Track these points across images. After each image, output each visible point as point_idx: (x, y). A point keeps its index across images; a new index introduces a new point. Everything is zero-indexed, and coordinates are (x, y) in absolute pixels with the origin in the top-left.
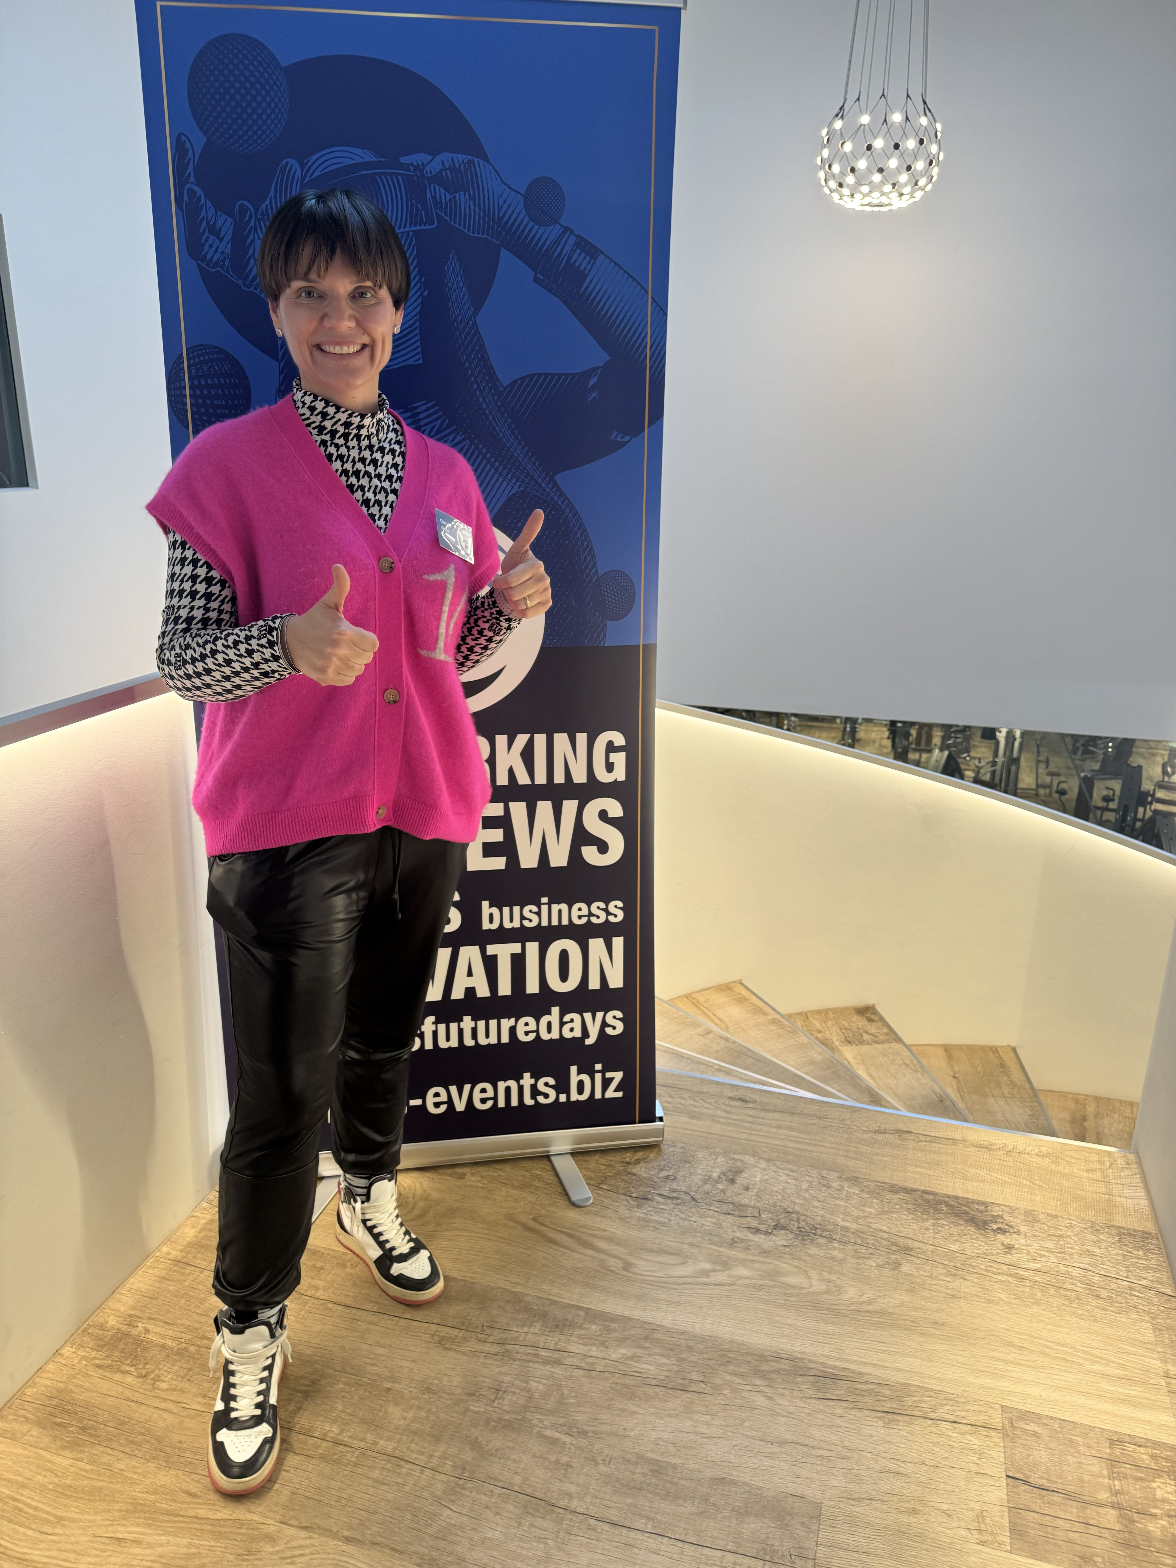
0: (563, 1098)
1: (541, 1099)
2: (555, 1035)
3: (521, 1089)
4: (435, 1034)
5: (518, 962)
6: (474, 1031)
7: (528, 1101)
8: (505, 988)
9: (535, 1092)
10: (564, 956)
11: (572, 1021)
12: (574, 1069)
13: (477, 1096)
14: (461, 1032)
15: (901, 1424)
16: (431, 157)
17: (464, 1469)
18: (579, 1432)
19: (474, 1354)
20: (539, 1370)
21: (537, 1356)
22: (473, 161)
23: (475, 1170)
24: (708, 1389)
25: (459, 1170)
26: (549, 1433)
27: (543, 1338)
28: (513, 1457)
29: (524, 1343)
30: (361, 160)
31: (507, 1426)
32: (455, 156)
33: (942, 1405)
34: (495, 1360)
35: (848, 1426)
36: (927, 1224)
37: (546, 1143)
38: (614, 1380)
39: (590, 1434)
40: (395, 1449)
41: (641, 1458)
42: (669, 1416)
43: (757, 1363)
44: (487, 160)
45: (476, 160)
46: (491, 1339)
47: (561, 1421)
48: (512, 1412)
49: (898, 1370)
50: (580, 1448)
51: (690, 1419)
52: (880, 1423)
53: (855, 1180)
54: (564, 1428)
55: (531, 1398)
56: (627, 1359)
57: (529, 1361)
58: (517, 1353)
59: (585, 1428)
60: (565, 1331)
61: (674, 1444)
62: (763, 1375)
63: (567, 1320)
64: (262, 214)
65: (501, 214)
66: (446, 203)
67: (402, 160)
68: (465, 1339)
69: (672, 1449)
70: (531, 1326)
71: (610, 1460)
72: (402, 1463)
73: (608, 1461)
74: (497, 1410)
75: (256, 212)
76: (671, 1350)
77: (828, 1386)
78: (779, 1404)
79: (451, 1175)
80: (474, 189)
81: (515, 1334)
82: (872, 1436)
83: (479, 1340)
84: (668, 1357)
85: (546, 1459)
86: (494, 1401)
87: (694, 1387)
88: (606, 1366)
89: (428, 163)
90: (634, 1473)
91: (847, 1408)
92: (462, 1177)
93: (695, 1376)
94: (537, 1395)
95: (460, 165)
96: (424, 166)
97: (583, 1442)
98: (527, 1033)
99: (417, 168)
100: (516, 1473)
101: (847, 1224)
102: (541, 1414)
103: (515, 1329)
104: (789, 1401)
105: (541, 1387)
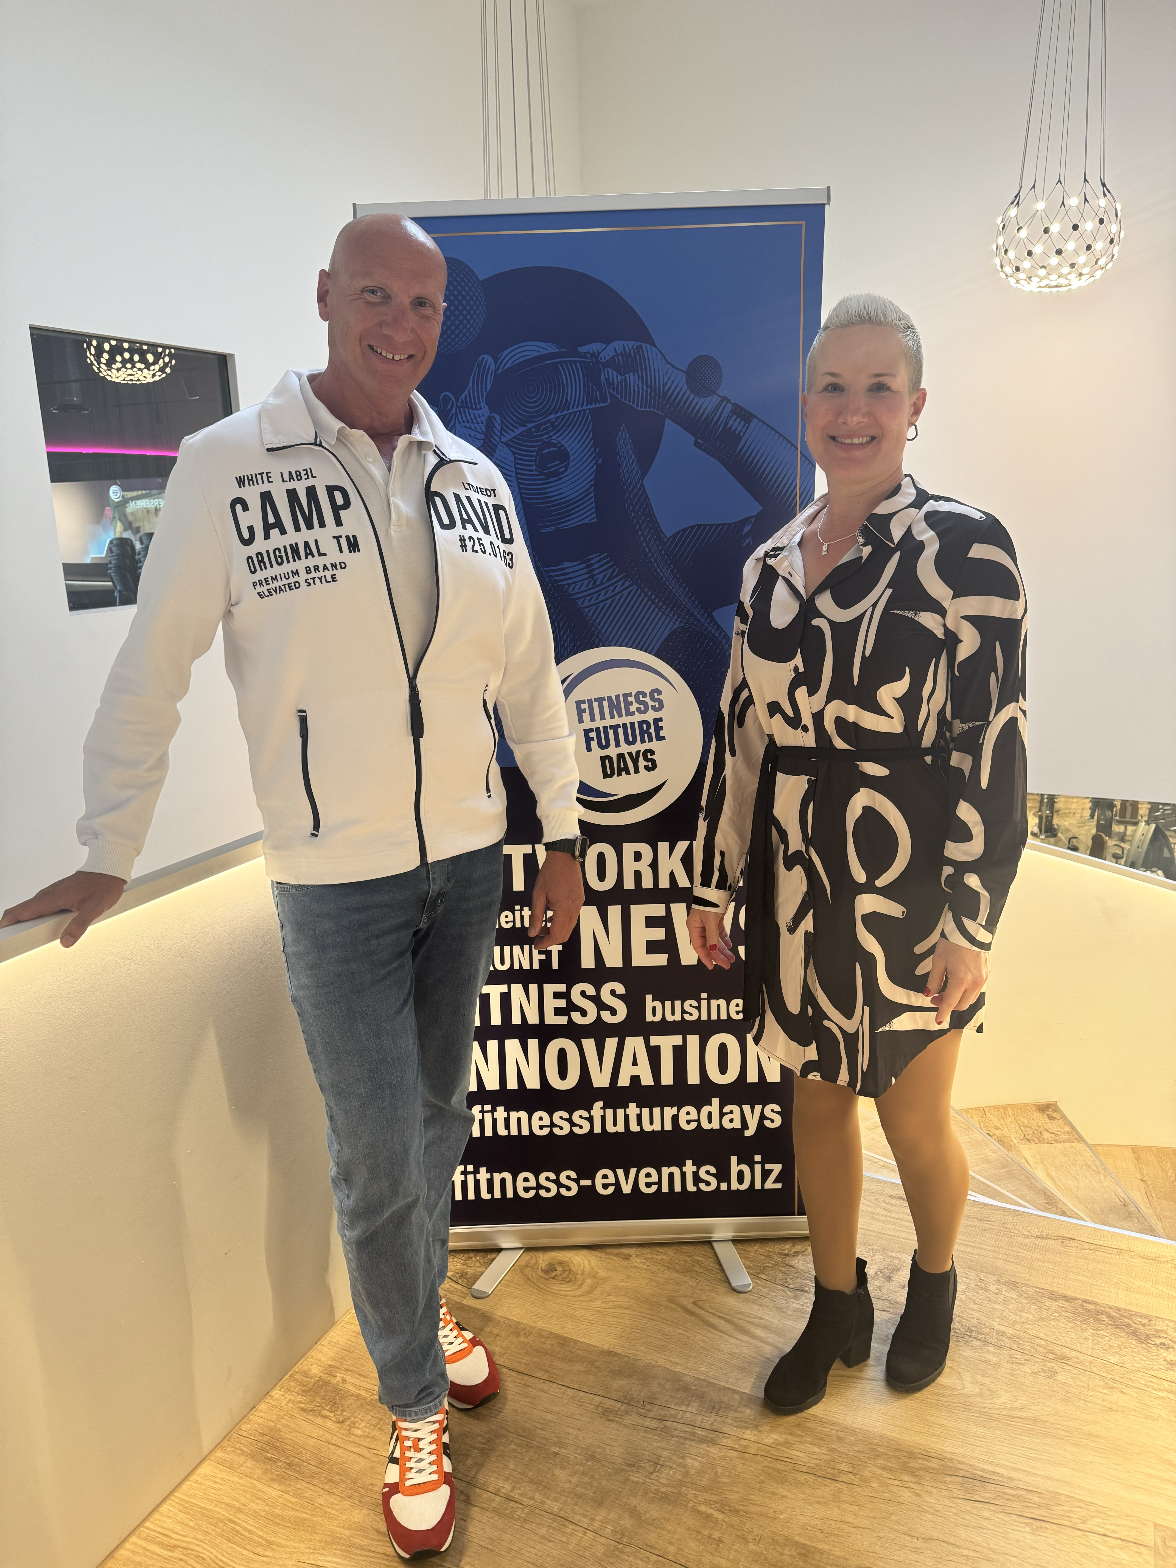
0: (724, 1186)
1: (702, 1186)
2: (715, 1125)
3: (683, 1175)
4: (603, 1118)
5: (680, 1053)
6: (639, 1117)
7: (691, 1188)
8: (668, 1078)
9: (697, 1179)
10: (723, 1049)
11: (731, 1112)
12: (734, 1159)
13: (642, 1180)
14: (627, 1117)
15: (1049, 1532)
16: (605, 346)
17: (623, 1534)
18: (731, 1510)
19: (634, 1427)
20: (695, 1448)
21: (694, 1434)
22: (641, 346)
23: (639, 1251)
24: (856, 1481)
25: (625, 1251)
26: (703, 1508)
27: (700, 1418)
28: (668, 1527)
29: (682, 1421)
30: (546, 352)
31: (665, 1498)
32: (625, 343)
33: (1092, 1517)
34: (655, 1435)
35: (995, 1529)
36: (1086, 1334)
37: (709, 1229)
38: (765, 1463)
39: (742, 1513)
40: (561, 1510)
41: (789, 1541)
42: (818, 1503)
43: (906, 1460)
44: (653, 344)
45: (644, 345)
46: (651, 1415)
47: (715, 1498)
48: (668, 1486)
49: (1049, 1478)
50: (731, 1526)
51: (839, 1508)
52: (1028, 1529)
53: (1013, 1285)
54: (718, 1505)
55: (687, 1473)
56: (779, 1444)
57: (686, 1439)
58: (675, 1429)
59: (737, 1507)
60: (721, 1413)
61: (822, 1531)
62: (912, 1472)
63: (723, 1402)
64: (462, 400)
65: (666, 389)
66: (618, 383)
67: (580, 349)
68: (626, 1412)
69: (820, 1536)
70: (688, 1405)
71: (760, 1540)
72: (568, 1524)
73: (758, 1540)
74: (655, 1482)
75: (457, 402)
76: (822, 1439)
77: (976, 1488)
78: (926, 1502)
79: (617, 1255)
80: (642, 369)
81: (674, 1412)
82: (1018, 1541)
83: (640, 1414)
84: (819, 1446)
85: (699, 1532)
86: (652, 1473)
87: (843, 1478)
88: (759, 1449)
89: (603, 350)
90: (782, 1554)
91: (995, 1511)
92: (627, 1257)
93: (844, 1467)
94: (692, 1472)
95: (630, 351)
96: (599, 353)
97: (735, 1521)
98: (688, 1122)
99: (593, 355)
100: (671, 1543)
101: (1002, 1328)
102: (696, 1489)
103: (673, 1407)
104: (936, 1499)
105: (696, 1464)
